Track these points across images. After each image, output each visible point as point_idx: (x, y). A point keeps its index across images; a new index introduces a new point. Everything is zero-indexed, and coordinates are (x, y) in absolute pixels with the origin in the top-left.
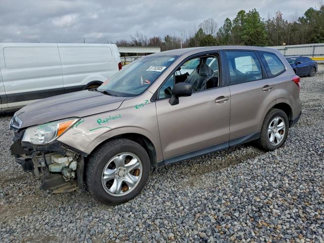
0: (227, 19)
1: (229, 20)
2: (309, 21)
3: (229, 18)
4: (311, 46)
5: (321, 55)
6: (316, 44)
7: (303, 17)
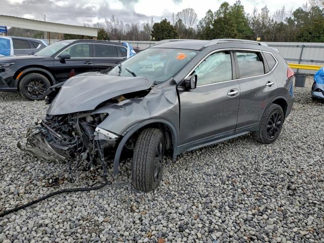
0: (210, 11)
1: (212, 12)
2: (296, 23)
3: (211, 10)
4: (298, 46)
5: (312, 61)
6: (305, 44)
7: (290, 18)
